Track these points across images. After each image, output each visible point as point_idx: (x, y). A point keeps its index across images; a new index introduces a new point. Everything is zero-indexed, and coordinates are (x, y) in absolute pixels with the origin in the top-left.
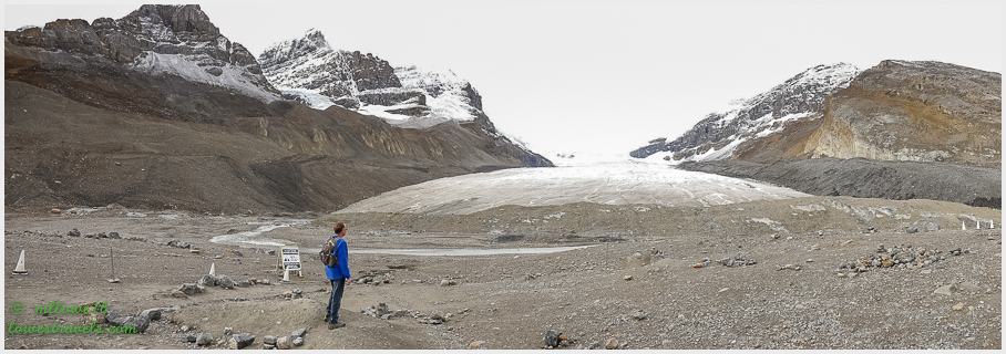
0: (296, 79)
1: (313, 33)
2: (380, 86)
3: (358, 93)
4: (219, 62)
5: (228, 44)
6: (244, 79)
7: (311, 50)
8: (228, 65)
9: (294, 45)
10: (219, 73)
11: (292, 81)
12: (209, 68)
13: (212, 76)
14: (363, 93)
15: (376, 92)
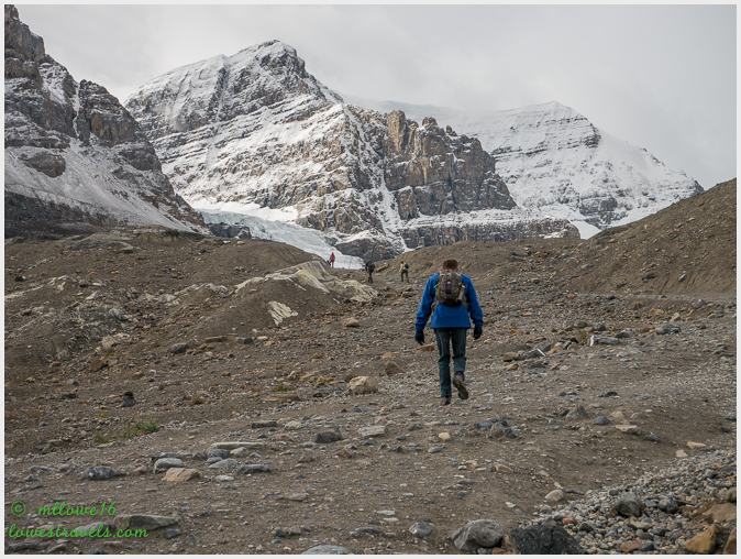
0: (229, 177)
1: (276, 52)
2: (456, 206)
3: (401, 225)
4: (53, 135)
5: (68, 84)
6: (121, 185)
7: (271, 98)
8: (75, 146)
9: (222, 82)
10: (57, 169)
11: (215, 182)
12: (31, 152)
13: (41, 176)
14: (414, 225)
15: (449, 221)
